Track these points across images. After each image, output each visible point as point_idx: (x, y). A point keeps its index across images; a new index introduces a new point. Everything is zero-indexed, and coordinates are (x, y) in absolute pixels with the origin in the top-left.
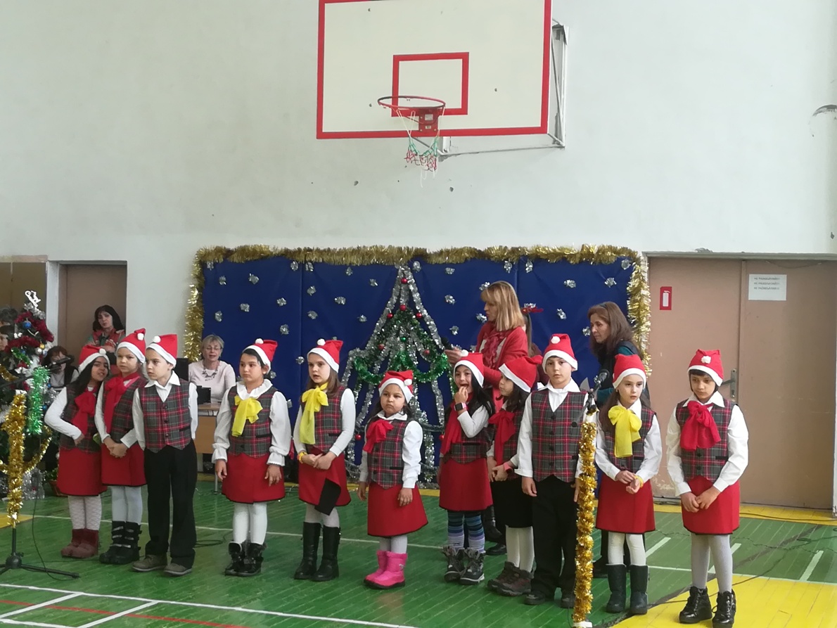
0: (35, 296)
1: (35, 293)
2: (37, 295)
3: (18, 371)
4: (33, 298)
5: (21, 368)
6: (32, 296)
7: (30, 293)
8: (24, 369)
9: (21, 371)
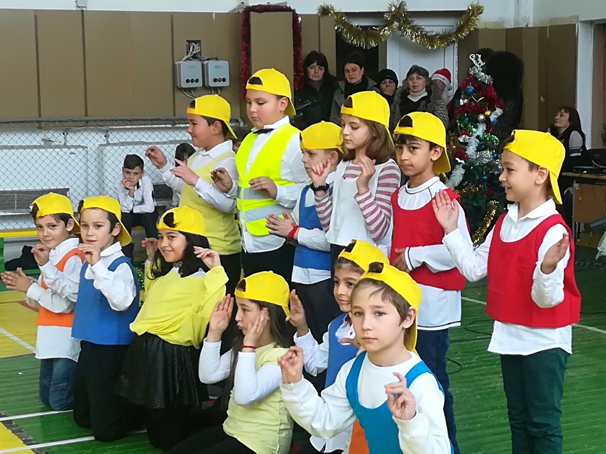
0: (480, 60)
1: (480, 56)
2: (481, 59)
3: (461, 140)
4: (478, 62)
5: (464, 136)
6: (476, 59)
7: (474, 57)
8: (467, 137)
9: (464, 139)
